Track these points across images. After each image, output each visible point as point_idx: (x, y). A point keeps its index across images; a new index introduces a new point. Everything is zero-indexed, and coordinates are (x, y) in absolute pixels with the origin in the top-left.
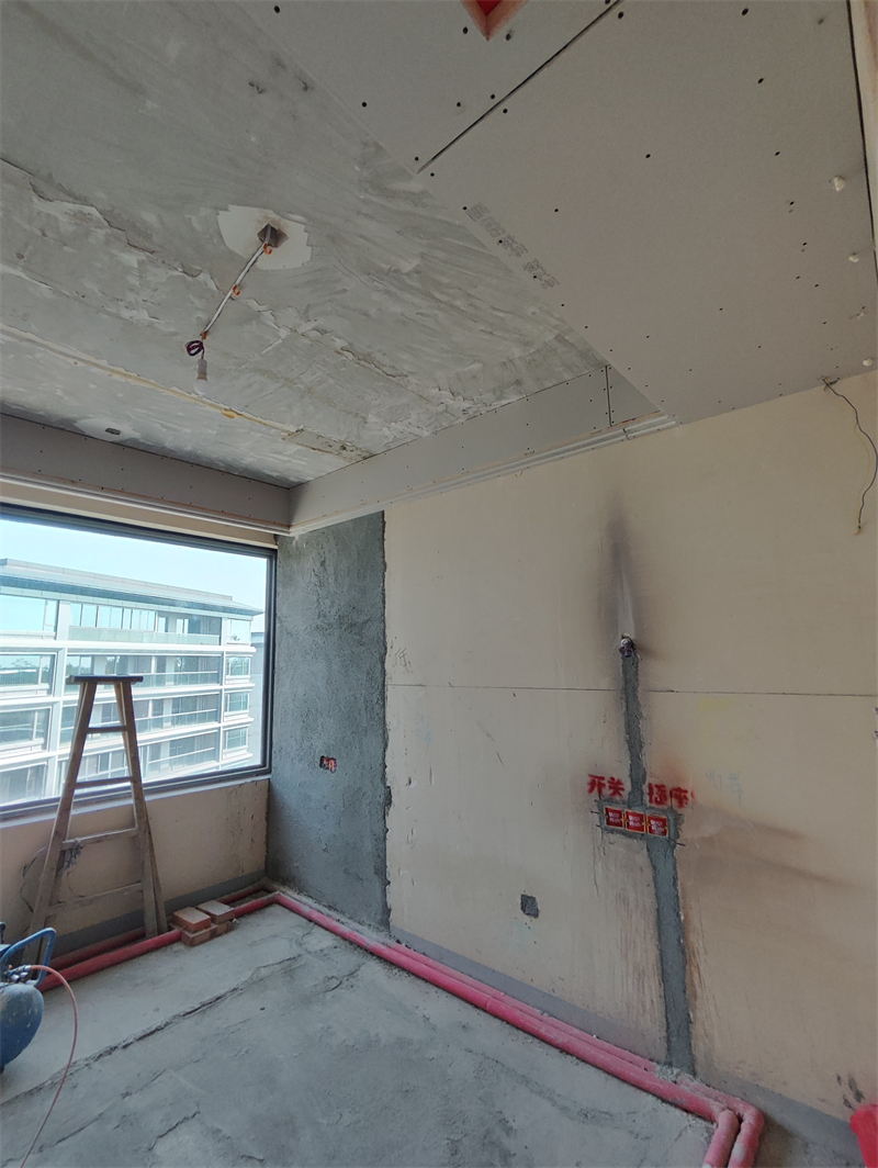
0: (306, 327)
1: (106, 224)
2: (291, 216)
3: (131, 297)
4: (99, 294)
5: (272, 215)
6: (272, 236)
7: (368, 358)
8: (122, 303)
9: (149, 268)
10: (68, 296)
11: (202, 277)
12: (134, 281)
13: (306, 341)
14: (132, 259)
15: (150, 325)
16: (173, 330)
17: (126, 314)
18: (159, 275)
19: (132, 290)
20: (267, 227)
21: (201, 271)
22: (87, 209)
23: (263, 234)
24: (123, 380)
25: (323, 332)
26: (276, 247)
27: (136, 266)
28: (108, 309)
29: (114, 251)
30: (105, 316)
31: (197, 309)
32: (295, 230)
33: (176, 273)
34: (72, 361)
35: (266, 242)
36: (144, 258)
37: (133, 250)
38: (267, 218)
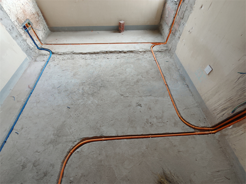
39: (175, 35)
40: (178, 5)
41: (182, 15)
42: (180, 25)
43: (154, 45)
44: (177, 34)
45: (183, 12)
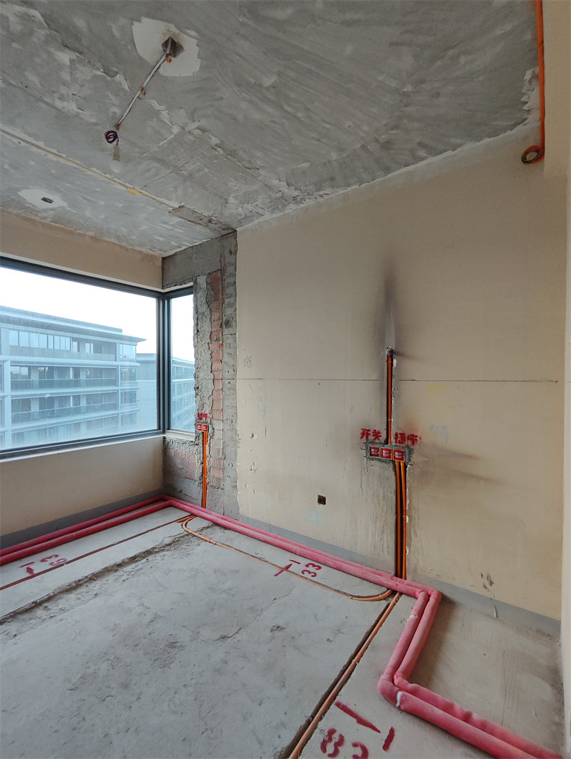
0: (192, 126)
1: (46, 25)
2: (188, 31)
3: (63, 90)
4: (39, 85)
5: (173, 28)
6: (173, 47)
7: (233, 153)
8: (56, 95)
9: (78, 66)
10: (15, 86)
11: (119, 78)
12: (66, 76)
13: (192, 138)
14: (65, 57)
15: (77, 115)
16: (93, 120)
17: (59, 104)
18: (85, 73)
19: (64, 84)
20: (168, 39)
21: (117, 73)
22: (32, 12)
23: (165, 44)
24: (55, 159)
25: (203, 130)
26: (175, 57)
27: (68, 63)
28: (45, 100)
29: (52, 50)
31: (114, 105)
32: (190, 44)
33: (99, 73)
34: (16, 141)
35: (168, 52)
36: (75, 58)
37: (66, 49)
38: (169, 31)
39: (222, 487)
40: (201, 445)
41: (221, 454)
42: (223, 469)
43: (185, 522)
44: (227, 484)
45: (221, 451)
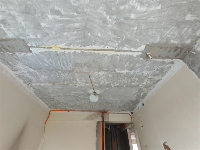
3: (104, 77)
4: (109, 75)
8: (105, 75)
10: (113, 71)
14: (107, 83)
18: (102, 82)
19: (105, 78)
22: (114, 86)
29: (109, 83)
30: (106, 70)
